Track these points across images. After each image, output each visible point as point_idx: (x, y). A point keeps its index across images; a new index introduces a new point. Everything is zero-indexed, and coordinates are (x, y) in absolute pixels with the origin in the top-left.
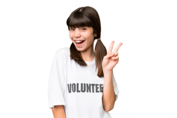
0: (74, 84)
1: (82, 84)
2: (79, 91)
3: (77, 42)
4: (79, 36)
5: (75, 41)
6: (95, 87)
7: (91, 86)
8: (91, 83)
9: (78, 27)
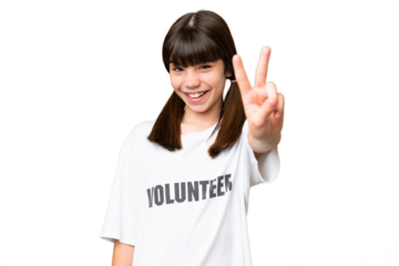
0: (160, 187)
1: (176, 185)
2: (172, 202)
3: (192, 96)
4: (197, 84)
5: (187, 94)
6: (208, 186)
7: (200, 187)
8: (199, 180)
9: (193, 64)
